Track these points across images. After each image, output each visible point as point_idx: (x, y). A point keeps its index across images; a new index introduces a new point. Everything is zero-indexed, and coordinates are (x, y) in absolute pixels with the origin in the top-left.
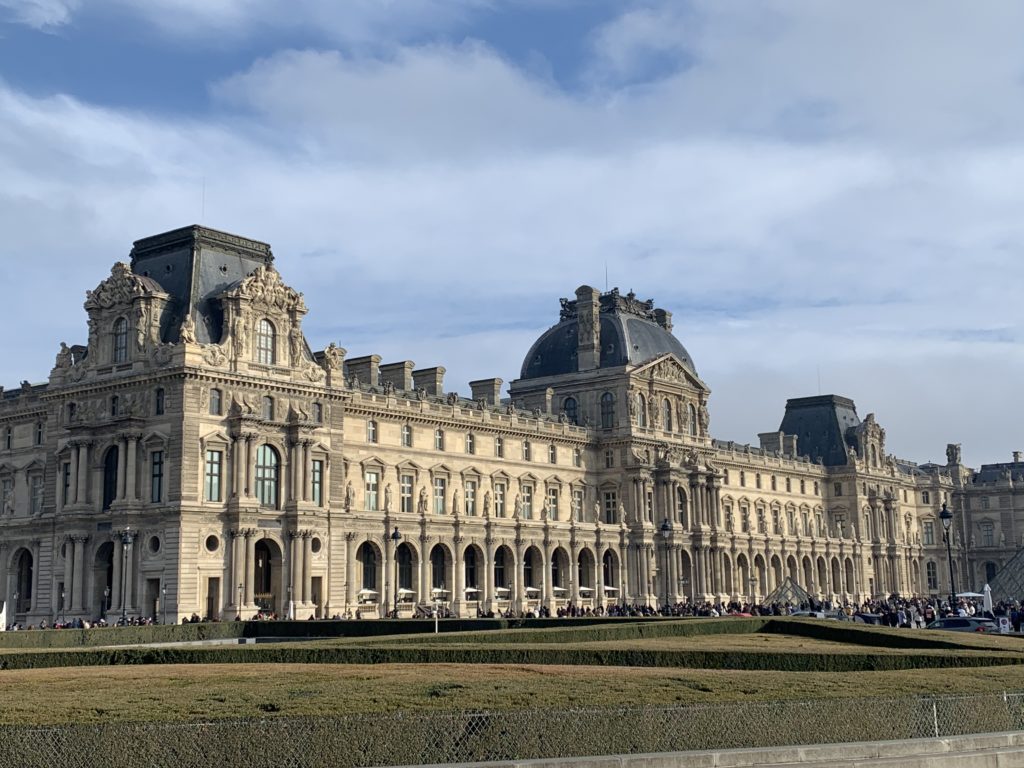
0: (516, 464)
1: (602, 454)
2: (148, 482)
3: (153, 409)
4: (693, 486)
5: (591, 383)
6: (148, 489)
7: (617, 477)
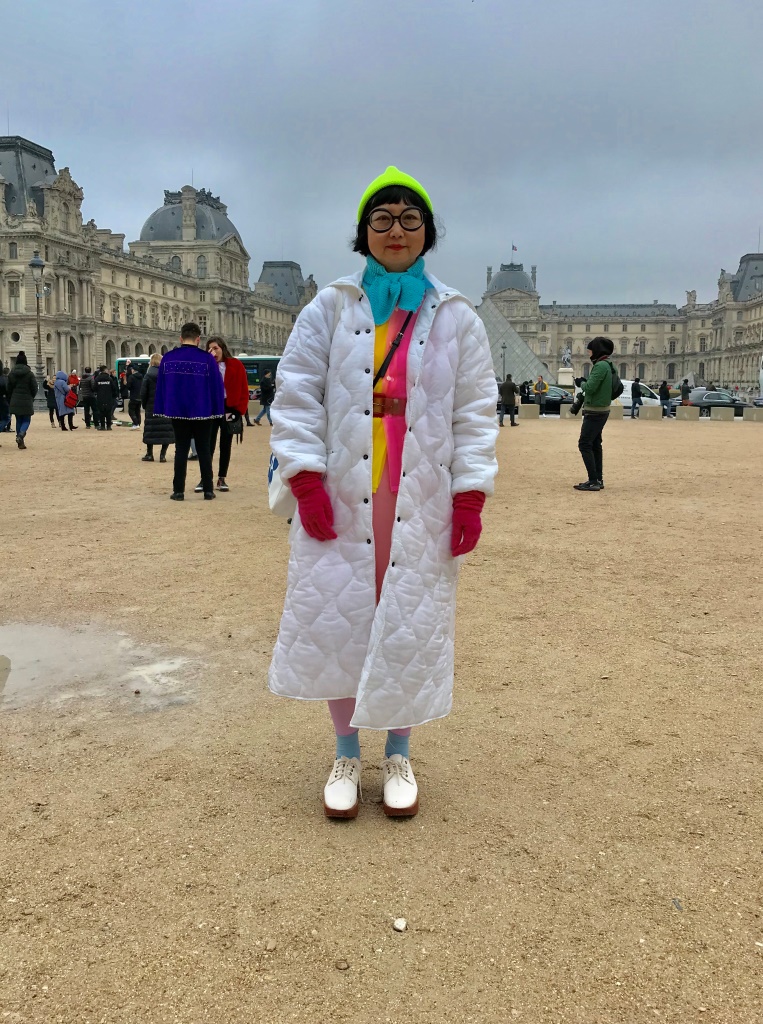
0: (160, 297)
1: (198, 293)
2: (7, 300)
3: (8, 255)
4: (244, 315)
5: (191, 248)
6: (8, 304)
7: (207, 308)
